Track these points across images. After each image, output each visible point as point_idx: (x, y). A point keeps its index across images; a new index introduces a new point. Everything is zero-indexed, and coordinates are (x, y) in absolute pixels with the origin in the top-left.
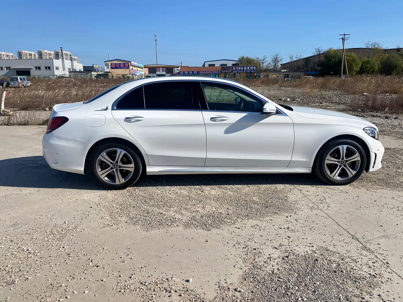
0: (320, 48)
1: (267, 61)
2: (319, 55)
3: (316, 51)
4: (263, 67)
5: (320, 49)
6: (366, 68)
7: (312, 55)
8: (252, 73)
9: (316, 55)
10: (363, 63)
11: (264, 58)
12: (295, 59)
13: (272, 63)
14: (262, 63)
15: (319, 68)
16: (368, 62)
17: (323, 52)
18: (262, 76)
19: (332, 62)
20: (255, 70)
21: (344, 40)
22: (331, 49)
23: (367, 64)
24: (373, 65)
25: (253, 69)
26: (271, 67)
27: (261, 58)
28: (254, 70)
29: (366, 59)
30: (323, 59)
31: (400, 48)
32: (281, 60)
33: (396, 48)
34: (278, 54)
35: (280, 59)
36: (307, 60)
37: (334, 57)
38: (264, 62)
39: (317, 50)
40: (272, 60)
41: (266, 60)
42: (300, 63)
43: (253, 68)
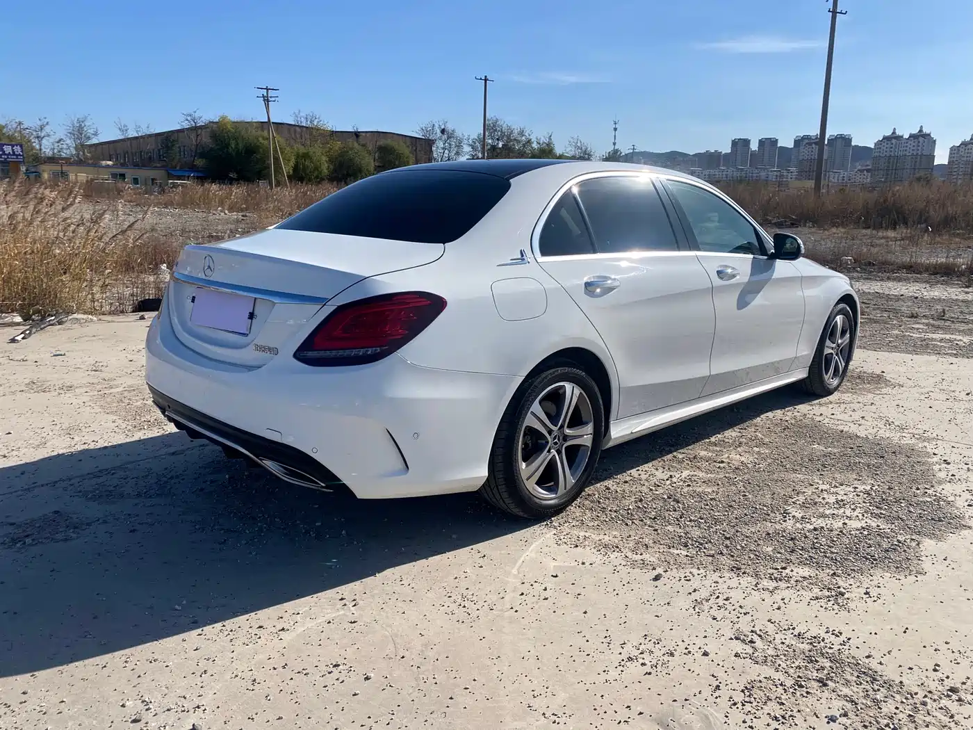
0: (195, 112)
1: (52, 133)
2: (195, 129)
3: (187, 120)
4: (41, 149)
5: (197, 115)
6: (305, 168)
7: (178, 127)
8: (9, 162)
9: (187, 129)
10: (298, 156)
11: (39, 123)
12: (132, 134)
13: (68, 141)
14: (38, 137)
15: (200, 162)
16: (306, 156)
17: (203, 124)
18: (46, 176)
19: (230, 150)
20: (20, 155)
21: (268, 101)
22: (224, 118)
23: (305, 160)
24: (318, 163)
25: (14, 152)
26: (69, 148)
27: (30, 122)
28: (17, 155)
29: (302, 150)
30: (206, 139)
31: (359, 130)
32: (96, 134)
33: (351, 130)
34: (86, 117)
35: (91, 131)
36: (167, 140)
37: (236, 139)
38: (43, 135)
39: (189, 118)
40: (70, 133)
41: (47, 129)
42: (150, 146)
43: (13, 150)
